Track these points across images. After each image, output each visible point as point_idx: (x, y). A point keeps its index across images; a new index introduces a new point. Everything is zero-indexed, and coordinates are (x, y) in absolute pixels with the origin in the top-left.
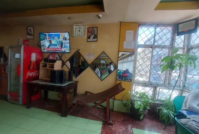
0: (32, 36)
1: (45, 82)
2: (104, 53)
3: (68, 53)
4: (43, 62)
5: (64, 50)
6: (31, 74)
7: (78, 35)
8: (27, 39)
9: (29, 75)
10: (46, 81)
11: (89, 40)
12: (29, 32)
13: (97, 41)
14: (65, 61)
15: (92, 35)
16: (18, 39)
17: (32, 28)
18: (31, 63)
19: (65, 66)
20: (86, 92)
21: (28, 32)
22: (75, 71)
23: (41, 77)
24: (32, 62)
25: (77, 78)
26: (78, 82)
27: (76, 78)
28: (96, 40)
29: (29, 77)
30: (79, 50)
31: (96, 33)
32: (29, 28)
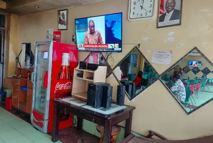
0: (65, 25)
1: (79, 103)
2: (195, 51)
3: (119, 52)
4: (78, 67)
5: (111, 47)
6: (61, 87)
7: (139, 16)
8: (59, 30)
9: (58, 88)
10: (81, 100)
11: (160, 24)
12: (62, 18)
13: (180, 24)
14: (112, 68)
15: (168, 12)
16: (48, 31)
17: (66, 11)
18: (61, 70)
19: (112, 75)
20: (150, 132)
21: (60, 18)
22: (130, 86)
23: (74, 92)
24: (64, 68)
25: (134, 100)
26: (135, 108)
27: (130, 100)
28: (177, 21)
29: (59, 91)
30: (139, 45)
31: (177, 7)
32: (61, 12)
